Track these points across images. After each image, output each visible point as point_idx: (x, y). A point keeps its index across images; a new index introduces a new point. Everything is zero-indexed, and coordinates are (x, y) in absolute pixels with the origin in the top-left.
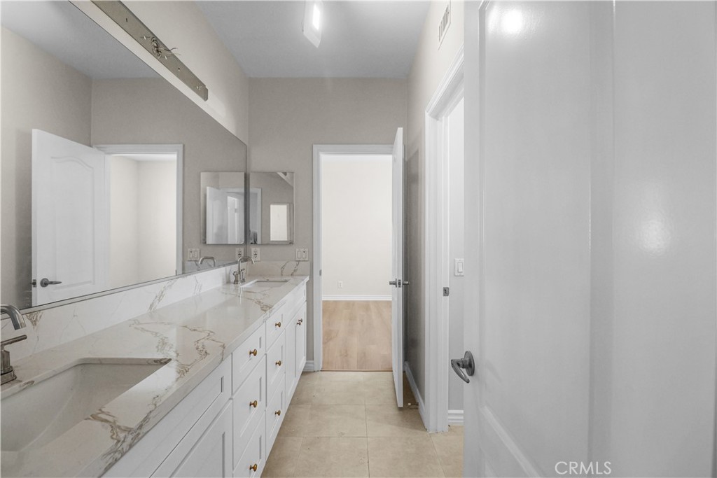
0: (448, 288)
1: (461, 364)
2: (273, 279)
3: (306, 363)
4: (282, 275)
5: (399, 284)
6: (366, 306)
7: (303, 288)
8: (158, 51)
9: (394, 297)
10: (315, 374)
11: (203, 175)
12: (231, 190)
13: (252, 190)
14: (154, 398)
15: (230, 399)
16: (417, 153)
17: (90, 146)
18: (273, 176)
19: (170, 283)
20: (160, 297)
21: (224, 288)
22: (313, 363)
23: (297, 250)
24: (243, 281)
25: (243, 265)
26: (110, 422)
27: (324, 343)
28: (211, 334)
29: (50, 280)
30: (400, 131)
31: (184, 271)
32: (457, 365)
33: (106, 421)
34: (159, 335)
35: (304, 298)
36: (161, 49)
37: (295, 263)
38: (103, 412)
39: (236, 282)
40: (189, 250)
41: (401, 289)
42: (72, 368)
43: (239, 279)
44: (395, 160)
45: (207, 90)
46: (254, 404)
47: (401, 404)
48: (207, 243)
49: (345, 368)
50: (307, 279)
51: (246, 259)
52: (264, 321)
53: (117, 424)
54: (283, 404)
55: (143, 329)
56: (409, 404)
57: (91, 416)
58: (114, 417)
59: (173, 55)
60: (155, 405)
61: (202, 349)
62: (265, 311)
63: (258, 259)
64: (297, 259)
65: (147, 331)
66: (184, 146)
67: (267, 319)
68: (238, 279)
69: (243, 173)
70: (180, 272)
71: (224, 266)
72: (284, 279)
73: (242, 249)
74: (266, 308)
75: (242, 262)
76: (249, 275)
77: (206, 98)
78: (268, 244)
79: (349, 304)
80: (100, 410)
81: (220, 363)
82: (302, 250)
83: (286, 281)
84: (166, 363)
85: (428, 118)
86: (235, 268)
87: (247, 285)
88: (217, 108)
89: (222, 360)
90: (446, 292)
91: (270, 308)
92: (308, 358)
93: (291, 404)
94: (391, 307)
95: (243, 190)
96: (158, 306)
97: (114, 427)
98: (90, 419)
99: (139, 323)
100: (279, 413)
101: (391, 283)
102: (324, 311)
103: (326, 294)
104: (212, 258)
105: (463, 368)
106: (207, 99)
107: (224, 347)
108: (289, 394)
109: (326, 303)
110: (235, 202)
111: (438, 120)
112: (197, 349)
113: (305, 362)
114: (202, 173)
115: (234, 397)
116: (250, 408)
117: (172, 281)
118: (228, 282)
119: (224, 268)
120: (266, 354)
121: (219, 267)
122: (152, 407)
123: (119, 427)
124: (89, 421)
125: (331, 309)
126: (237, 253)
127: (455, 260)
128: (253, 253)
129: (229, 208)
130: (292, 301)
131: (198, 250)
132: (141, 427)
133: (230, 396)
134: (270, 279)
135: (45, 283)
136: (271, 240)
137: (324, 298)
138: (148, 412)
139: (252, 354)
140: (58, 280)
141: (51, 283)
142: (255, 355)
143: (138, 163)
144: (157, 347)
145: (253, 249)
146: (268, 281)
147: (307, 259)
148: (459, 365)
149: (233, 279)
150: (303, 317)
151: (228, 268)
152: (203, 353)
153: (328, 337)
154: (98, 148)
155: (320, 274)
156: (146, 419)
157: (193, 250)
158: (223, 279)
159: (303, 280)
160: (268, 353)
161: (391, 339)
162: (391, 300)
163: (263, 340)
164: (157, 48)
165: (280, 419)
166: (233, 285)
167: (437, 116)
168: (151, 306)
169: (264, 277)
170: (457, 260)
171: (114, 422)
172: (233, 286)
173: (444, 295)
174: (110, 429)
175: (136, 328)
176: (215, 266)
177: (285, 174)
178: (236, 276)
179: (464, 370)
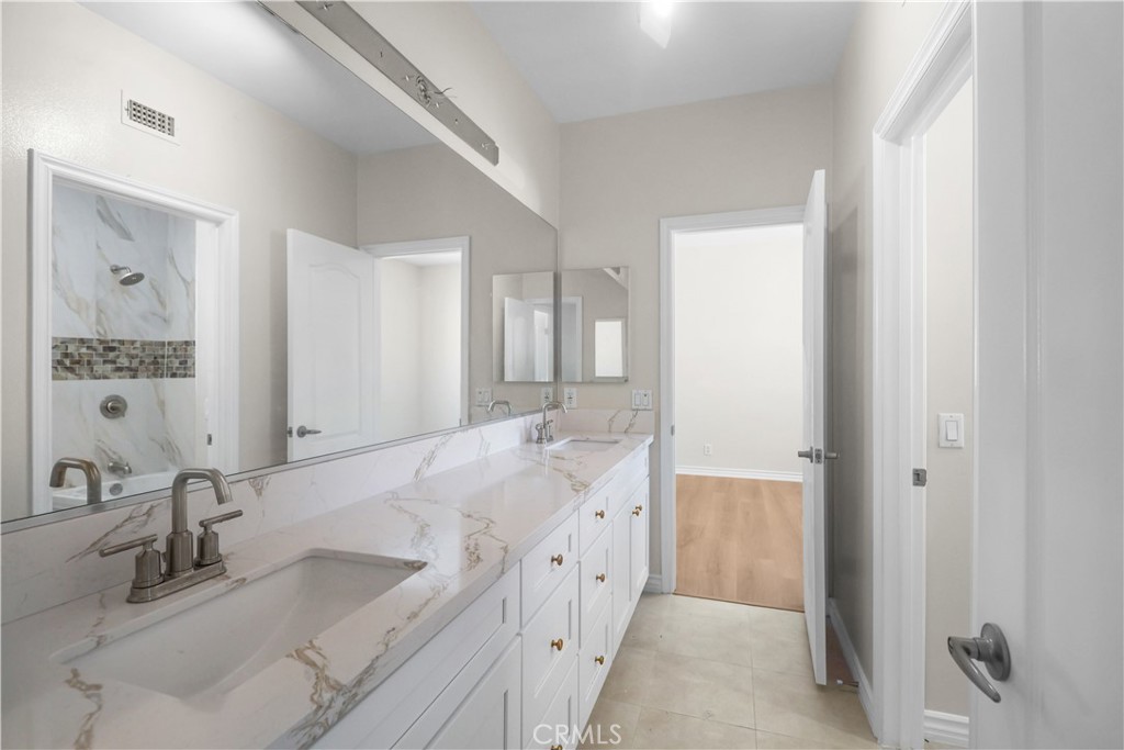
0: (924, 471)
1: (973, 649)
2: (596, 438)
3: (649, 578)
4: (610, 431)
5: (818, 456)
6: (754, 487)
7: (641, 456)
8: (426, 96)
9: (808, 477)
10: (664, 597)
11: (496, 279)
12: (538, 301)
13: (565, 300)
14: (388, 632)
15: (518, 634)
16: (854, 215)
17: (357, 248)
18: (596, 274)
19: (444, 440)
20: (429, 460)
21: (521, 450)
22: (661, 580)
23: (634, 392)
24: (551, 439)
25: (550, 415)
26: (318, 667)
27: (680, 546)
28: (491, 525)
29: (308, 428)
30: (820, 176)
31: (471, 420)
32: (963, 651)
33: (312, 664)
34: (418, 519)
35: (644, 470)
36: (431, 92)
37: (631, 413)
38: (312, 647)
39: (540, 440)
40: (478, 390)
41: (821, 467)
42: (299, 561)
43: (544, 436)
44: (808, 232)
45: (497, 148)
46: (558, 645)
47: (822, 680)
48: (506, 380)
49: (715, 593)
50: (650, 440)
51: (555, 405)
52: (577, 508)
53: (327, 673)
54: (610, 644)
55: (400, 509)
56: (840, 682)
57: (296, 651)
58: (325, 658)
59: (446, 99)
60: (387, 645)
61: (473, 550)
62: (577, 491)
63: (574, 404)
64: (634, 407)
65: (406, 512)
66: (470, 238)
67: (580, 505)
68: (542, 436)
69: (551, 274)
70: (465, 422)
71: (522, 415)
72: (614, 437)
73: (550, 390)
74: (581, 487)
75: (549, 409)
76: (560, 430)
77: (495, 161)
78: (592, 382)
79: (724, 484)
80: (311, 642)
81: (499, 577)
82: (643, 392)
83: (616, 442)
84: (420, 568)
85: (879, 144)
86: (538, 418)
87: (557, 446)
88: (512, 176)
89: (503, 573)
90: (919, 478)
91: (586, 486)
92: (651, 570)
93: (622, 644)
94: (800, 493)
95: (551, 300)
96: (428, 473)
97: (321, 677)
98: (292, 656)
99: (398, 499)
100: (601, 661)
101: (801, 455)
102: (680, 493)
103: (683, 466)
104: (507, 403)
105: (979, 659)
106: (497, 162)
107: (505, 549)
108: (618, 629)
109: (682, 479)
110: (543, 318)
111: (900, 144)
112: (467, 549)
113: (647, 575)
114: (494, 277)
115: (523, 632)
116: (552, 651)
117: (447, 437)
118: (529, 440)
119: (522, 419)
120: (579, 562)
121: (515, 416)
122: (382, 648)
123: (327, 679)
124: (290, 659)
125: (691, 489)
126: (543, 396)
127: (938, 416)
128: (566, 396)
129: (537, 328)
130: (626, 476)
131: (489, 390)
132: (359, 682)
133: (517, 630)
134: (591, 438)
135: (302, 432)
136: (597, 375)
137: (679, 470)
138: (374, 657)
139: (555, 562)
140: (317, 429)
141: (309, 432)
142: (560, 563)
143: (421, 269)
144: (413, 540)
145: (566, 390)
146: (587, 440)
147: (650, 407)
148: (968, 652)
149: (535, 435)
150: (644, 501)
151: (529, 418)
152: (474, 557)
153: (686, 537)
154: (366, 250)
155: (672, 432)
156: (369, 670)
157: (483, 389)
158: (521, 436)
159: (643, 441)
160: (582, 560)
161: (801, 552)
162: (801, 481)
163: (574, 539)
164: (426, 92)
165: (602, 671)
166: (536, 445)
167: (898, 136)
168: (417, 472)
169: (581, 435)
170: (945, 415)
171: (323, 670)
172: (535, 447)
173: (915, 484)
174: (314, 680)
175: (392, 506)
176: (510, 415)
177: (617, 270)
178: (540, 432)
179: (980, 667)
